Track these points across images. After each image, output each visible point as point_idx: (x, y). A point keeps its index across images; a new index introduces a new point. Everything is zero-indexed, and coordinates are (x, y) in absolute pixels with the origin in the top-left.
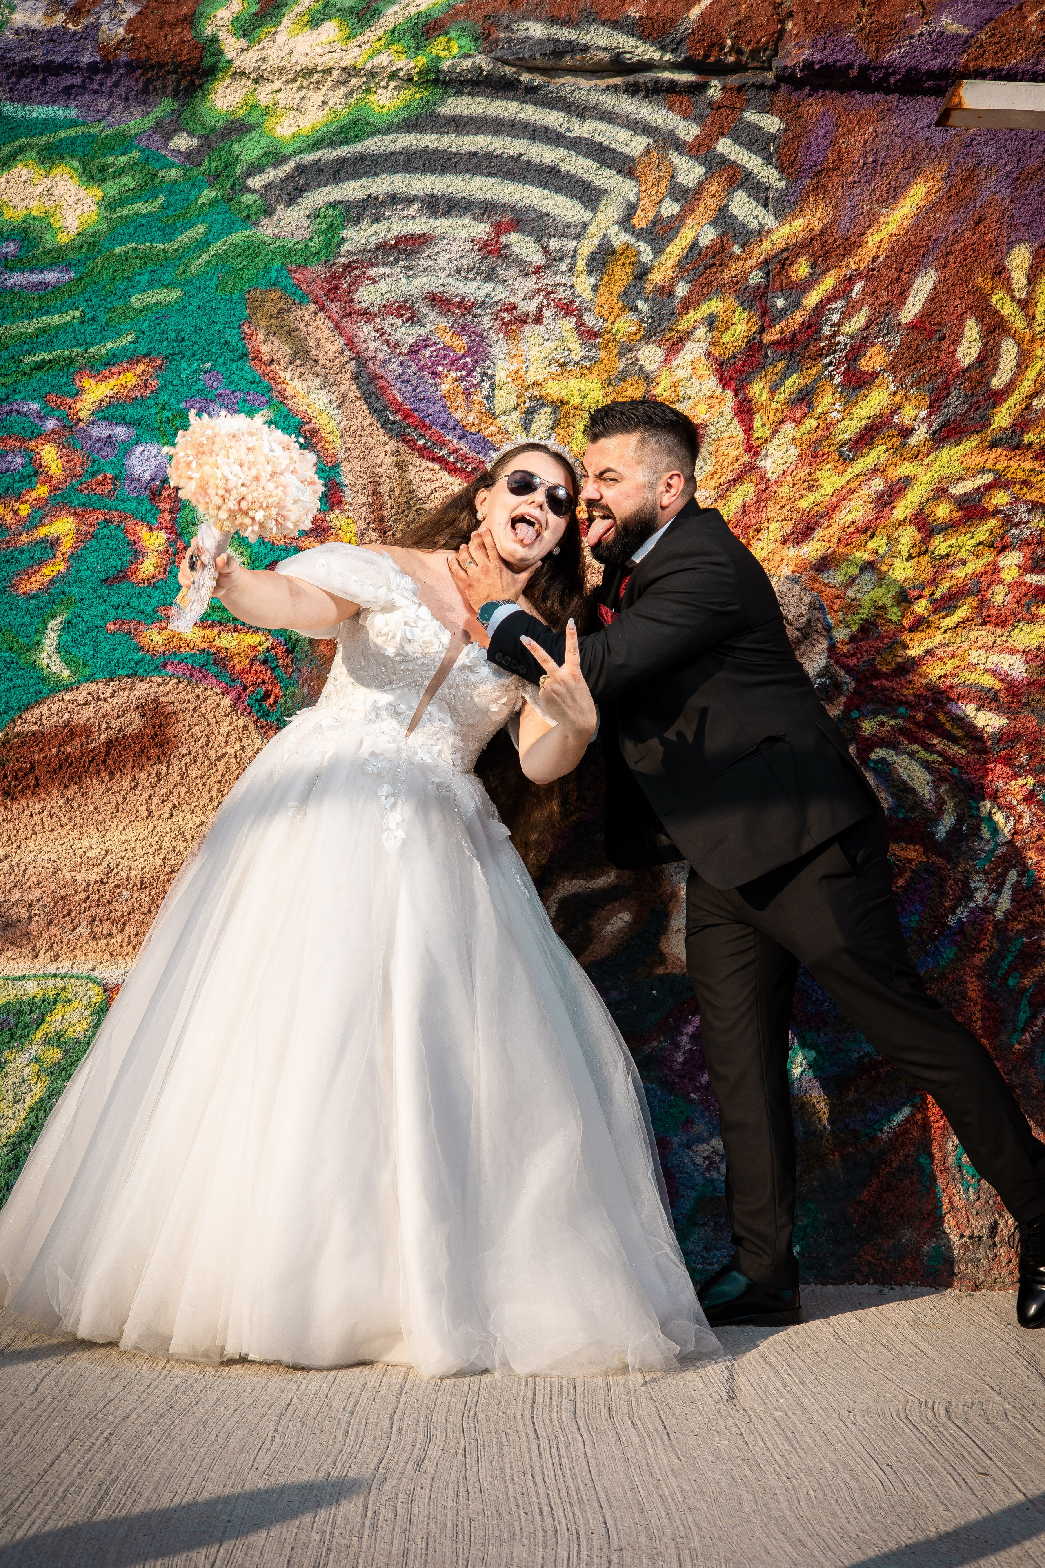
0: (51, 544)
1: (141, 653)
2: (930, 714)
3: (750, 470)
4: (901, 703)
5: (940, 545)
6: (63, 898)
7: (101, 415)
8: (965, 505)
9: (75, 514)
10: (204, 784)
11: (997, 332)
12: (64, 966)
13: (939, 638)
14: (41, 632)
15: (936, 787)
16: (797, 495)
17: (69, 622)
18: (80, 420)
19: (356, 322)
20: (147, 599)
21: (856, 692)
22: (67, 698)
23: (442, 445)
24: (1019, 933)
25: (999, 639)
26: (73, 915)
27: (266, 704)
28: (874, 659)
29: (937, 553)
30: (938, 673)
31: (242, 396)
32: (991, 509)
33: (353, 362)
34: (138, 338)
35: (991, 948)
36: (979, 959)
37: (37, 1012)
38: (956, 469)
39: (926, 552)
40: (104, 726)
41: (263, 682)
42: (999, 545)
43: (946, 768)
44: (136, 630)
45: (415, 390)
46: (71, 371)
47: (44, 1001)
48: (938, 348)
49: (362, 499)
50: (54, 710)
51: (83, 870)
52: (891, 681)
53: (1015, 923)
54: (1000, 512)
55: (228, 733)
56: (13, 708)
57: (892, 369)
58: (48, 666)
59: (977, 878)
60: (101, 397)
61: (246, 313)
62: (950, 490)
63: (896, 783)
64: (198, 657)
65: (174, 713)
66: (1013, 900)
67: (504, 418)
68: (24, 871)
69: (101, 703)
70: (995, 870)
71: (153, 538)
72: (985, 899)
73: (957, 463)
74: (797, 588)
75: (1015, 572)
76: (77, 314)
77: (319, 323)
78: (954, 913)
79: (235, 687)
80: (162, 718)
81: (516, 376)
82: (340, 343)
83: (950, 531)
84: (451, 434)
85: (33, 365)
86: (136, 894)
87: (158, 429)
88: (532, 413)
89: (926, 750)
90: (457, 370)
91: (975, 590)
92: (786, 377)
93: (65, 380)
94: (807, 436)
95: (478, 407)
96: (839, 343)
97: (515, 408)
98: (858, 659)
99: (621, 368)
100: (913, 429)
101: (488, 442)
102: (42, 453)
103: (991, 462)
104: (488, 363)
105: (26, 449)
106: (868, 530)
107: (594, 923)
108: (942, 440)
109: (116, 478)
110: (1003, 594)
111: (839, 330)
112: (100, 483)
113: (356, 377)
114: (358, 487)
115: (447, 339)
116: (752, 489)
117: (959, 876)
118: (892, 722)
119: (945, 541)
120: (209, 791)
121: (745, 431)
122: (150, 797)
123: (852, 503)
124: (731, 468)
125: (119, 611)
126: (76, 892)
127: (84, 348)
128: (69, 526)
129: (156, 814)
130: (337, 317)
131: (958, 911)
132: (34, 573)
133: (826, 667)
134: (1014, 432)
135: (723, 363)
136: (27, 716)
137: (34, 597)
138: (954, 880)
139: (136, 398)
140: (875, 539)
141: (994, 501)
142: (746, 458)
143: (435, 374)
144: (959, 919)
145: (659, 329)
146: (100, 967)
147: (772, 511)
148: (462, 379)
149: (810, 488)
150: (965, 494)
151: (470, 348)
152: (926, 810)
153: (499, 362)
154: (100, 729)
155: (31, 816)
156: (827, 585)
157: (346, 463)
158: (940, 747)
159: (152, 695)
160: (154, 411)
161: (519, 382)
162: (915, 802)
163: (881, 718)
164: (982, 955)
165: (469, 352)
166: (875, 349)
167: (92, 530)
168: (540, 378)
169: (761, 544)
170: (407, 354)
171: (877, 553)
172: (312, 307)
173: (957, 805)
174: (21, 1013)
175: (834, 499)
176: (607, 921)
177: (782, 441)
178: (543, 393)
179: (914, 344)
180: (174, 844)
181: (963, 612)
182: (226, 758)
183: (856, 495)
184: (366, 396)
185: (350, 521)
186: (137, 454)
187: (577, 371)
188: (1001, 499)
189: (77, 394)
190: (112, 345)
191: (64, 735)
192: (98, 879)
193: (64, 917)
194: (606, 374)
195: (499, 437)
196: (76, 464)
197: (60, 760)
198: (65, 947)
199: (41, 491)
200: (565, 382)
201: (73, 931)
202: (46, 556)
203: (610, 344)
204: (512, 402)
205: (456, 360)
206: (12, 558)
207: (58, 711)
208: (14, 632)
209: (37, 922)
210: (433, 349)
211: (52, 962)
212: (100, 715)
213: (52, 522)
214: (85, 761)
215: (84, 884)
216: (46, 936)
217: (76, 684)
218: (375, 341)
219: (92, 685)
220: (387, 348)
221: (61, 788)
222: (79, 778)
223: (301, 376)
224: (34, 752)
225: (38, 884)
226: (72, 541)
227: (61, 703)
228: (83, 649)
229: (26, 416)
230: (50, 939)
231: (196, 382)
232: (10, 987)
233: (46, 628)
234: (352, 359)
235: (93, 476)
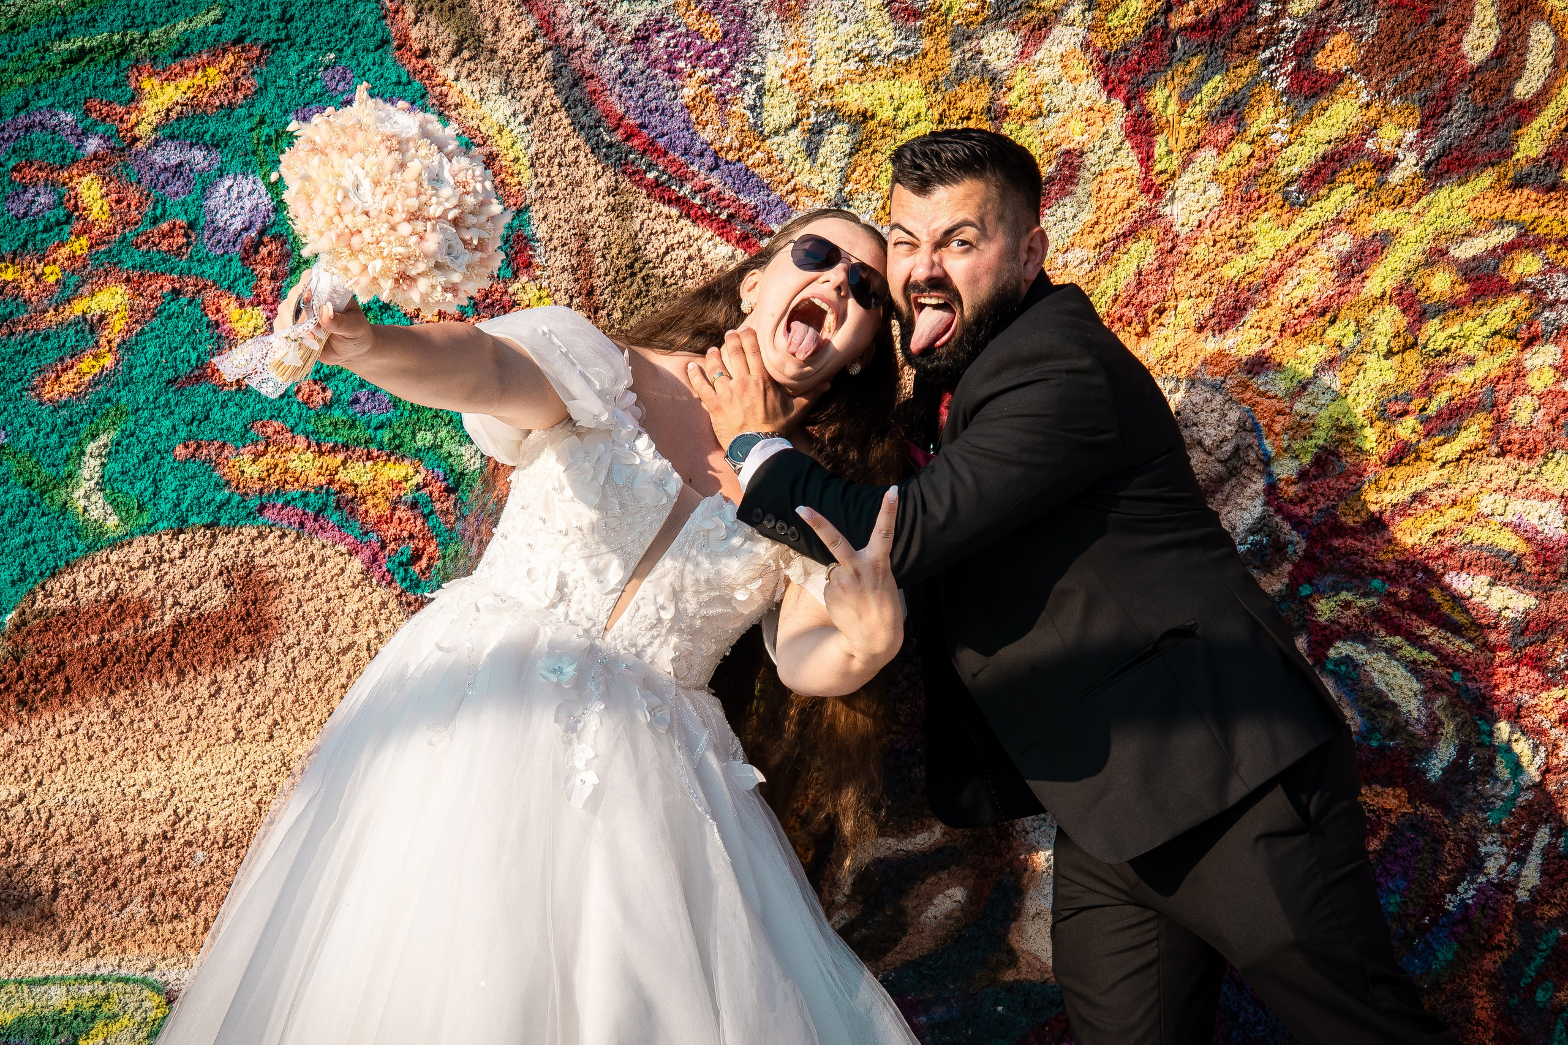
0: (92, 325)
1: (227, 492)
2: (1420, 590)
3: (1148, 220)
4: (1375, 573)
5: (1435, 333)
6: (105, 861)
7: (168, 131)
8: (1474, 275)
9: (128, 280)
10: (320, 690)
11: (1523, 13)
12: (107, 964)
13: (1433, 475)
14: (75, 458)
15: (1427, 701)
16: (1219, 259)
17: (118, 444)
18: (135, 139)
20: (234, 409)
21: (1308, 556)
22: (114, 558)
23: (682, 180)
24: (1552, 923)
25: (1524, 478)
26: (121, 886)
27: (415, 569)
28: (1334, 507)
29: (1430, 347)
30: (1431, 528)
32: (1513, 281)
33: (549, 54)
34: (225, 15)
35: (1510, 944)
36: (1490, 962)
37: (66, 1033)
38: (1460, 220)
39: (1414, 345)
40: (169, 601)
41: (411, 536)
42: (1525, 335)
43: (1443, 672)
44: (218, 456)
45: (642, 96)
46: (124, 64)
47: (76, 1017)
48: (1434, 38)
49: (562, 260)
50: (95, 577)
51: (136, 819)
52: (1361, 541)
53: (1546, 907)
54: (1527, 285)
55: (358, 612)
56: (32, 573)
57: (1364, 68)
58: (85, 510)
59: (1489, 839)
60: (169, 104)
62: (1452, 252)
63: (1367, 694)
64: (312, 498)
65: (276, 582)
66: (1544, 872)
67: (777, 139)
68: (48, 821)
69: (165, 566)
70: (1516, 826)
71: (246, 317)
72: (1502, 870)
73: (1462, 211)
74: (1219, 398)
75: (1549, 376)
78: (1454, 892)
79: (369, 544)
80: (258, 590)
81: (795, 76)
82: (529, 24)
83: (1451, 313)
84: (697, 162)
85: (65, 56)
86: (217, 856)
87: (254, 153)
88: (820, 132)
89: (1413, 644)
90: (706, 66)
91: (1488, 403)
92: (1204, 80)
93: (114, 77)
94: (1235, 169)
95: (737, 122)
96: (1284, 29)
97: (794, 125)
98: (1311, 506)
99: (954, 65)
100: (1396, 159)
101: (753, 175)
102: (79, 189)
103: (1513, 209)
104: (753, 56)
105: (55, 182)
106: (1327, 312)
107: (909, 904)
108: (1440, 176)
109: (191, 225)
110: (1530, 409)
111: (1284, 10)
112: (164, 236)
113: (553, 77)
114: (555, 242)
115: (691, 20)
116: (1152, 249)
117: (1462, 835)
118: (1362, 603)
119: (1443, 329)
120: (328, 701)
121: (1142, 161)
122: (239, 709)
123: (1302, 271)
124: (1120, 217)
125: (194, 429)
126: (126, 851)
127: (143, 30)
128: (118, 299)
129: (248, 735)
131: (1460, 889)
132: (64, 370)
133: (1262, 518)
134: (1548, 164)
135: (1108, 58)
136: (52, 585)
137: (65, 406)
138: (1455, 841)
139: (221, 106)
140: (1338, 325)
141: (1518, 269)
142: (1143, 202)
143: (673, 72)
144: (1462, 900)
145: (1011, 7)
146: (161, 965)
147: (1182, 281)
148: (713, 79)
149: (1240, 247)
150: (1474, 258)
151: (726, 34)
152: (1413, 735)
153: (769, 55)
154: (163, 605)
155: (59, 736)
156: (1263, 394)
157: (537, 206)
158: (1434, 640)
159: (242, 555)
160: (247, 126)
161: (800, 84)
162: (1396, 723)
163: (1345, 595)
164: (1496, 956)
165: (725, 39)
166: (1339, 39)
167: (153, 304)
168: (831, 80)
169: (1165, 332)
170: (632, 42)
171: (1340, 346)
173: (1459, 729)
174: (42, 1033)
175: (1276, 264)
176: (930, 899)
177: (1198, 176)
178: (836, 101)
179: (1398, 32)
180: (274, 780)
181: (1471, 435)
182: (354, 652)
183: (1308, 258)
184: (569, 106)
185: (544, 293)
186: (222, 190)
187: (888, 69)
188: (1527, 265)
189: (132, 99)
190: (185, 26)
191: (109, 613)
192: (160, 831)
193: (107, 889)
194: (931, 74)
195: (769, 169)
196: (129, 205)
197: (103, 652)
198: (108, 935)
199: (76, 246)
200: (869, 85)
201: (120, 911)
202: (83, 344)
203: (938, 29)
204: (789, 115)
205: (705, 51)
206: (32, 347)
207: (100, 579)
208: (34, 459)
209: (67, 896)
210: (670, 34)
211: (88, 956)
212: (164, 584)
213: (92, 294)
214: (140, 653)
215: (138, 838)
216: (80, 917)
217: (128, 538)
218: (582, 21)
219: (151, 539)
220: (599, 33)
221: (105, 695)
222: (132, 678)
223: (469, 75)
224: (63, 639)
225: (69, 840)
226: (123, 322)
227: (105, 567)
228: (138, 485)
229: (54, 132)
230: (87, 922)
231: (311, 82)
232: (26, 995)
233: (83, 453)
234: (546, 50)
235: (154, 223)
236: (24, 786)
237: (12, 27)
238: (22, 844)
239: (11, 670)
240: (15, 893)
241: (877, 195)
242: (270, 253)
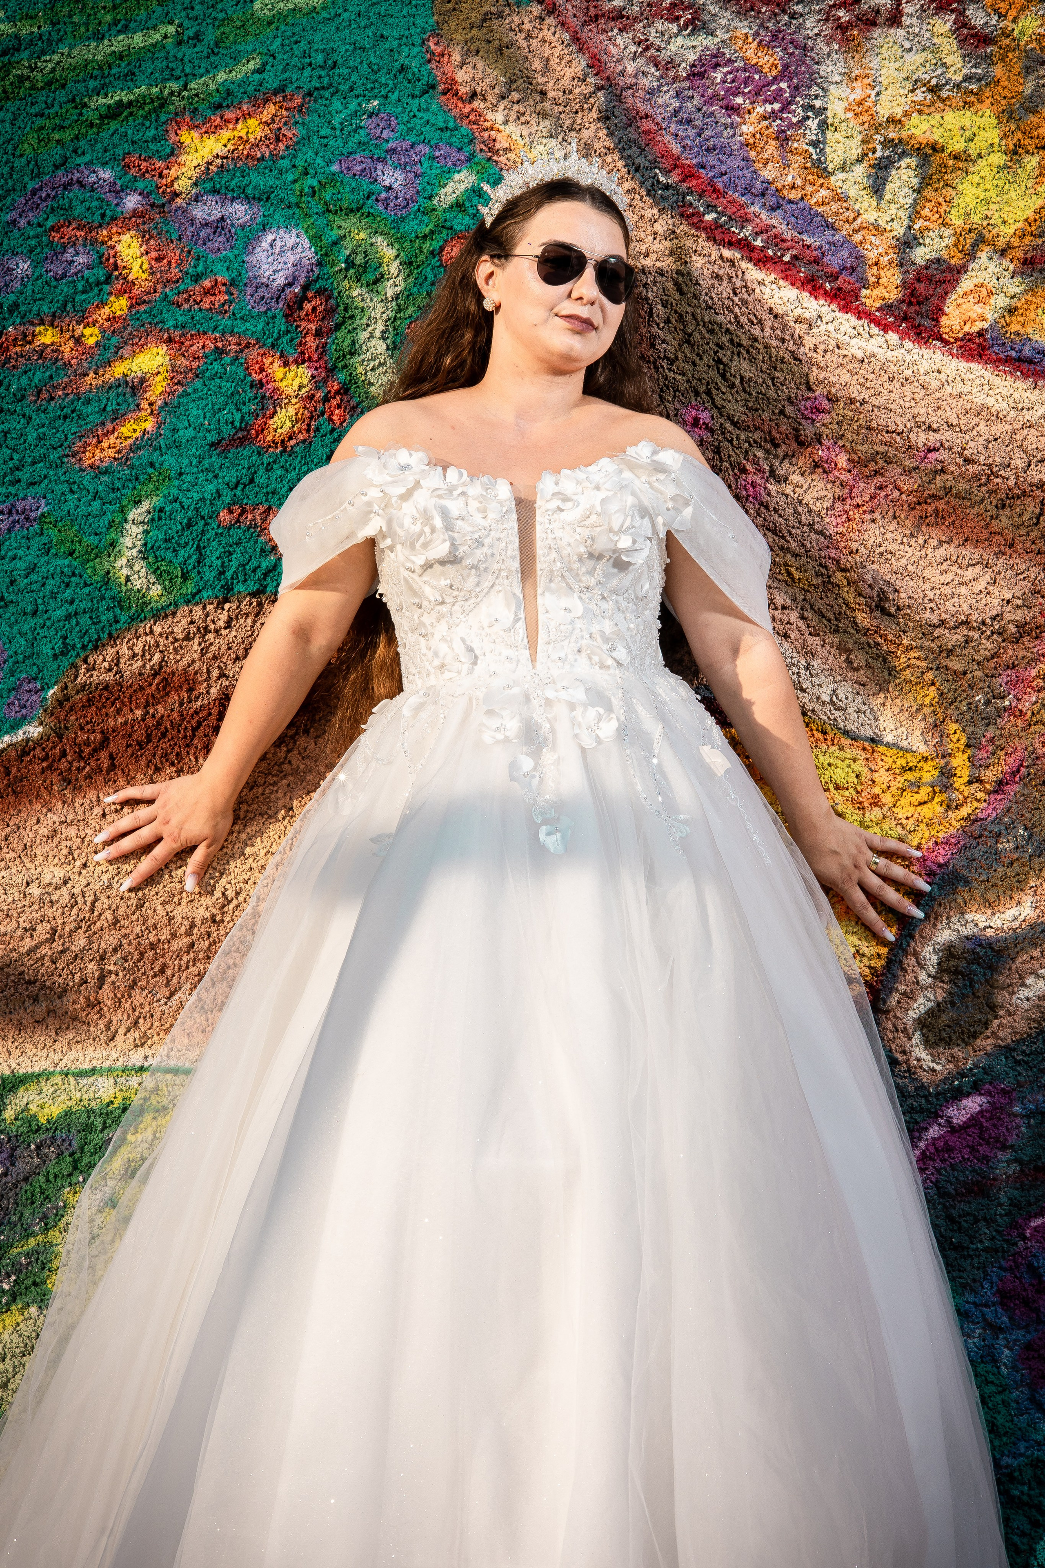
0: (133, 388)
6: (153, 946)
7: (209, 186)
9: (170, 340)
14: (117, 526)
17: (161, 510)
18: (176, 195)
19: (605, 31)
22: (157, 629)
23: (745, 220)
26: (169, 972)
31: (427, 150)
33: (600, 94)
34: (265, 64)
40: (215, 673)
45: (698, 135)
46: (163, 118)
50: (138, 650)
56: (74, 647)
58: (128, 579)
60: (208, 157)
61: (432, 21)
67: (841, 176)
68: (93, 904)
69: (210, 636)
71: (290, 376)
76: (171, 29)
77: (547, 34)
81: (859, 108)
82: (579, 64)
84: (758, 202)
85: (103, 111)
87: (298, 205)
88: (886, 167)
90: (766, 101)
93: (151, 133)
95: (800, 159)
97: (859, 161)
99: (1028, 91)
101: (818, 214)
102: (119, 247)
104: (815, 90)
105: (93, 242)
107: (1000, 985)
109: (233, 283)
112: (207, 292)
113: (605, 118)
115: (750, 53)
125: (238, 492)
126: (174, 935)
127: (182, 82)
128: (159, 360)
130: (575, 23)
132: (106, 434)
136: (96, 658)
137: (106, 472)
139: (263, 158)
143: (732, 109)
148: (773, 116)
151: (786, 67)
153: (832, 88)
154: (209, 678)
155: (104, 815)
160: (290, 177)
161: (866, 118)
165: (785, 73)
167: (195, 364)
168: (898, 112)
170: (688, 78)
172: (536, 9)
174: (88, 1128)
178: (904, 134)
184: (623, 147)
186: (265, 245)
187: (958, 100)
189: (172, 153)
190: (225, 76)
191: (154, 687)
192: (208, 915)
193: (155, 976)
194: (1004, 102)
195: (835, 207)
196: (170, 263)
197: (147, 727)
198: (156, 1024)
199: (116, 306)
200: (938, 116)
201: (169, 998)
202: (124, 407)
203: (1010, 55)
204: (854, 151)
205: (764, 86)
206: (73, 411)
207: (144, 651)
208: (76, 527)
209: (113, 983)
210: (726, 69)
211: (136, 1046)
212: (209, 655)
213: (134, 354)
214: (186, 728)
215: (186, 923)
216: (127, 1005)
217: (172, 608)
218: (634, 59)
219: (195, 608)
220: (653, 70)
221: (150, 772)
222: (178, 754)
223: (518, 118)
224: (107, 715)
225: (115, 924)
226: (164, 384)
227: (148, 638)
228: (182, 552)
229: (93, 190)
230: (134, 1010)
231: (355, 131)
232: (72, 1087)
233: (126, 521)
234: (599, 88)
235: (196, 281)
236: (69, 868)
237: (49, 83)
238: (67, 929)
239: (55, 747)
240: (60, 980)
241: (947, 232)
242: (314, 309)
